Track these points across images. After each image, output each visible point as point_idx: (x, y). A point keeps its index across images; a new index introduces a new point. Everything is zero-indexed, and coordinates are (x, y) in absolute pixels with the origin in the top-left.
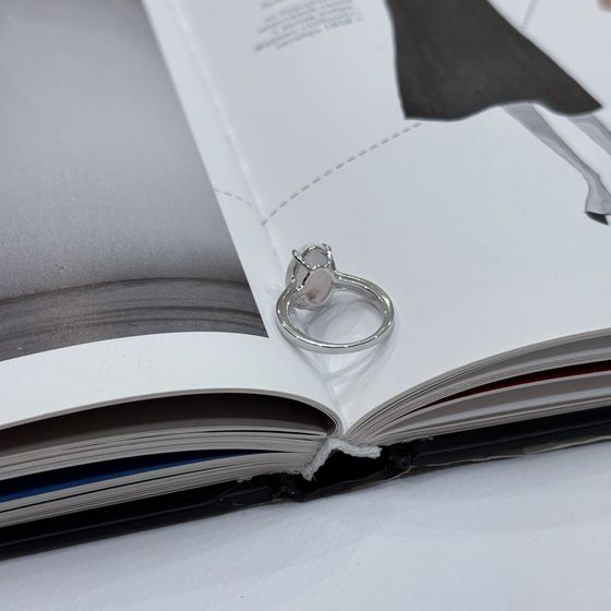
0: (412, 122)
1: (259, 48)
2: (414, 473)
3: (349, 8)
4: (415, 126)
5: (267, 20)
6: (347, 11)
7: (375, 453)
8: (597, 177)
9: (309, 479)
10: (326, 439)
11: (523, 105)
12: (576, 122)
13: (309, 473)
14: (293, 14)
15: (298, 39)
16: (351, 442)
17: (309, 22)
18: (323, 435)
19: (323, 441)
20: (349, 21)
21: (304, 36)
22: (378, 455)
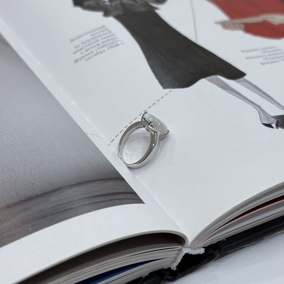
0: (168, 90)
1: (76, 61)
2: (220, 257)
3: (115, 38)
4: (170, 92)
5: (76, 47)
6: (115, 40)
7: (202, 251)
8: (259, 107)
9: (175, 269)
10: (181, 249)
11: (213, 77)
12: (238, 82)
13: (174, 267)
14: (88, 43)
15: (95, 55)
16: (191, 248)
17: (98, 47)
18: (180, 247)
19: (180, 250)
20: (118, 45)
21: (98, 53)
22: (204, 252)
